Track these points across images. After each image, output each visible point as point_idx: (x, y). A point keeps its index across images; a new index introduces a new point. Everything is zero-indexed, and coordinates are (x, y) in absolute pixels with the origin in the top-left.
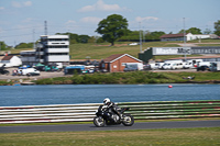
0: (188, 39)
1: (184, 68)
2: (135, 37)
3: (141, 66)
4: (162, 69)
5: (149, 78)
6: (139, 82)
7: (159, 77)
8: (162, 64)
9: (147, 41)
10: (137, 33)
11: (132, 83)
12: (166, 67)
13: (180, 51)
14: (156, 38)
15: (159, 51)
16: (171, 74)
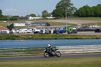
0: (30, 19)
1: (28, 32)
2: (6, 18)
3: (8, 32)
4: (18, 33)
5: (12, 37)
6: (7, 39)
7: (16, 37)
8: (18, 31)
9: (11, 20)
10: (6, 17)
11: (4, 40)
12: (20, 32)
13: (26, 25)
14: (15, 19)
15: (16, 25)
16: (22, 35)
